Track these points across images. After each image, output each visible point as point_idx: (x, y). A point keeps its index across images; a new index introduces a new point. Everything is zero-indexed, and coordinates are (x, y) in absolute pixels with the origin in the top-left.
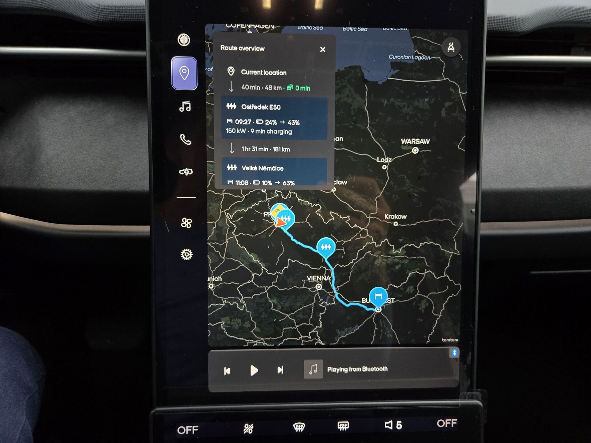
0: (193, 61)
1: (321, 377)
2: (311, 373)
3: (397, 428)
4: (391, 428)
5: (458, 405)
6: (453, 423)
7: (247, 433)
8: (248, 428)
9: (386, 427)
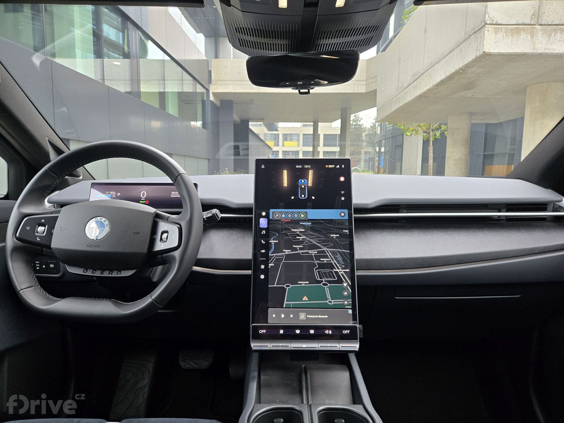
0: (266, 220)
1: (305, 319)
2: (302, 317)
3: (330, 333)
4: (328, 333)
5: (349, 326)
6: (348, 332)
7: (281, 333)
8: (282, 332)
9: (326, 333)
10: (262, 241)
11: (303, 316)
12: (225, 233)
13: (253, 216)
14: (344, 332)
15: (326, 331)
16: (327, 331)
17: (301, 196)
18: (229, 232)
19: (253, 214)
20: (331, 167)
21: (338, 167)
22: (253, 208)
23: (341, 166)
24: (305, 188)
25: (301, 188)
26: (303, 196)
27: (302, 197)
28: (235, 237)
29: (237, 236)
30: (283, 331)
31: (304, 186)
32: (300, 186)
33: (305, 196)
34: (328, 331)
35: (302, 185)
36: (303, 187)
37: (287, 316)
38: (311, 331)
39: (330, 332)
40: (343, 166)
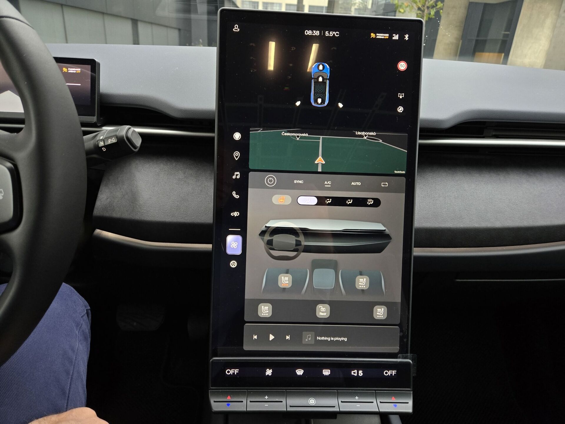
2: (307, 340)
3: (360, 375)
4: (356, 375)
5: (397, 362)
6: (393, 373)
7: (268, 375)
8: (269, 372)
9: (352, 374)
10: (234, 194)
11: (309, 337)
12: (162, 165)
13: (215, 135)
14: (386, 373)
15: (352, 372)
16: (354, 372)
17: (316, 101)
18: (169, 164)
19: (214, 132)
20: (380, 37)
21: (396, 37)
22: (214, 120)
23: (402, 37)
24: (324, 83)
25: (317, 82)
26: (319, 101)
27: (318, 104)
28: (180, 175)
29: (184, 173)
30: (271, 371)
31: (323, 77)
32: (314, 78)
33: (323, 102)
34: (356, 371)
35: (319, 77)
36: (321, 79)
37: (280, 338)
38: (324, 370)
39: (361, 373)
40: (407, 37)
